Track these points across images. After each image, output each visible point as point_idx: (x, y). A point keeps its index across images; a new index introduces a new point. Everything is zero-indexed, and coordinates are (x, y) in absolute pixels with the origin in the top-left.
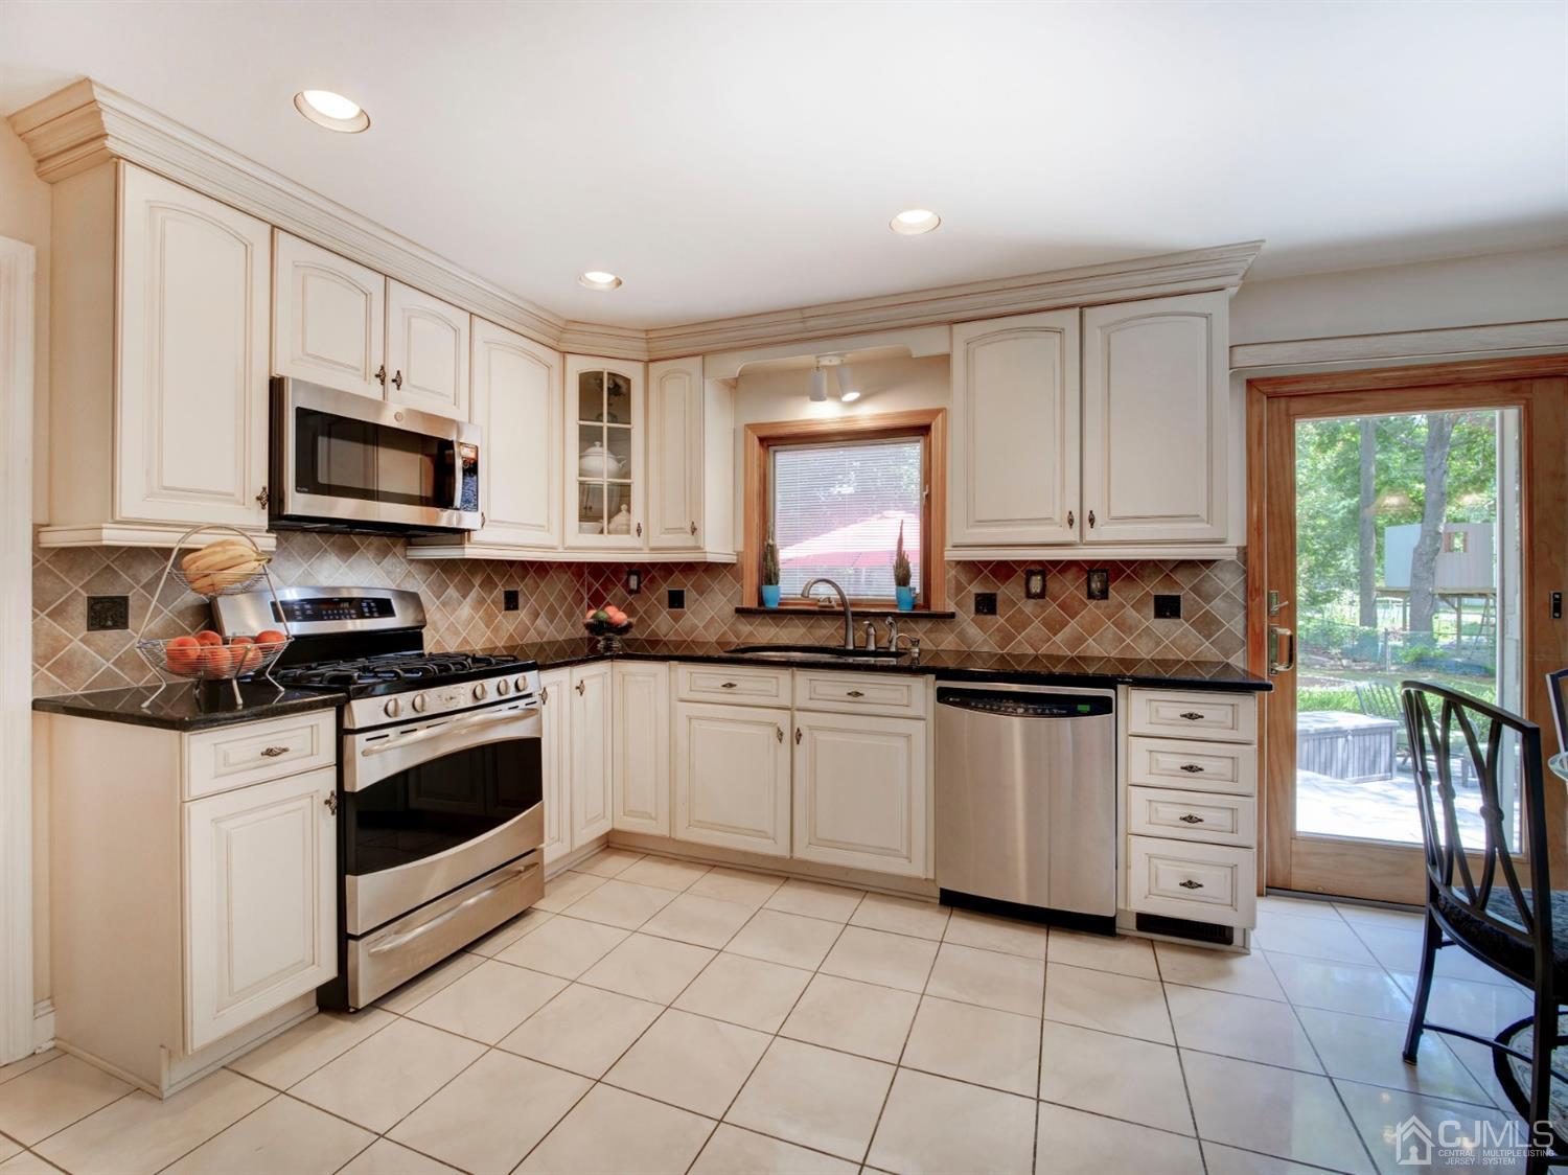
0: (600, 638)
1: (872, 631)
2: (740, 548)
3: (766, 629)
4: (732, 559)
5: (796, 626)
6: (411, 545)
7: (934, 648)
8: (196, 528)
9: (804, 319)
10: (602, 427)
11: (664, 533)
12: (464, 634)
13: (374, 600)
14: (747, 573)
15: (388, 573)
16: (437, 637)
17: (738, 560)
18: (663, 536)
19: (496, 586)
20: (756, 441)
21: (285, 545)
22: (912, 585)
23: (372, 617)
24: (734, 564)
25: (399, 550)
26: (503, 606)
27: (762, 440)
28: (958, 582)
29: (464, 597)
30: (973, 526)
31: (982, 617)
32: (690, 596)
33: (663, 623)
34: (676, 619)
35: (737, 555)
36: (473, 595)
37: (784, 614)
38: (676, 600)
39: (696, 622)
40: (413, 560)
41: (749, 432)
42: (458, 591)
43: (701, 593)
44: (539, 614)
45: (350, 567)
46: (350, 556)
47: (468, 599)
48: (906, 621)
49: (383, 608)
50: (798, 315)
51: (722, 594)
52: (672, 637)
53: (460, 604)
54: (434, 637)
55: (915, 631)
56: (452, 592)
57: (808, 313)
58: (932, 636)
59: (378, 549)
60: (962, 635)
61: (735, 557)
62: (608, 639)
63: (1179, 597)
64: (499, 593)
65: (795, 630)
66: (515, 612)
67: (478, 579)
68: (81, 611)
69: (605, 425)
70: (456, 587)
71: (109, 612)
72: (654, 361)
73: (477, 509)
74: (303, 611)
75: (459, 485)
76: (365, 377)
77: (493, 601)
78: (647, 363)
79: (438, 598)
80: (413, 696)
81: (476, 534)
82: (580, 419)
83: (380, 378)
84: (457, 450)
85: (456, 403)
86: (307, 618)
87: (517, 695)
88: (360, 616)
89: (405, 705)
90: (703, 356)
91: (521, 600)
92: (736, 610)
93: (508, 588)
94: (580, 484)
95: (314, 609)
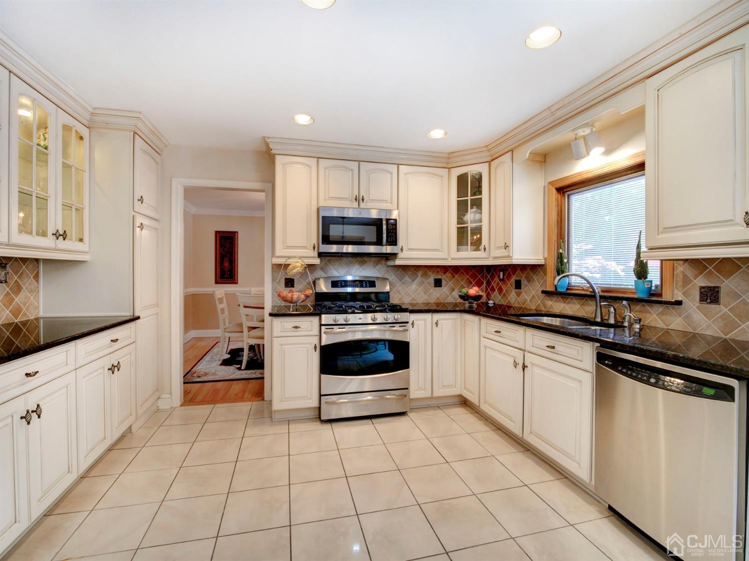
0: (467, 302)
1: (612, 310)
2: (546, 256)
3: (559, 304)
4: (542, 262)
5: (574, 303)
6: (388, 260)
7: (666, 328)
9: (553, 114)
10: (468, 200)
11: (498, 249)
12: (413, 296)
13: (368, 281)
14: (548, 270)
15: (379, 271)
16: (400, 297)
17: (545, 263)
18: (497, 251)
19: (430, 276)
20: (554, 191)
21: (340, 261)
22: (649, 277)
23: (366, 287)
24: (544, 265)
25: (383, 262)
26: (434, 285)
27: (558, 189)
28: (685, 277)
29: (413, 281)
30: (662, 232)
31: (706, 305)
32: (524, 282)
33: (513, 298)
34: (518, 295)
35: (545, 259)
36: (419, 279)
37: (568, 294)
38: (518, 285)
39: (526, 297)
40: (389, 266)
41: (550, 186)
42: (410, 278)
43: (529, 281)
44: (454, 289)
45: (363, 269)
46: (362, 266)
47: (415, 282)
48: (643, 305)
49: (372, 284)
50: (548, 112)
51: (538, 282)
52: (516, 305)
53: (411, 283)
54: (398, 296)
55: (650, 313)
56: (407, 278)
57: (553, 109)
58: (664, 318)
59: (374, 262)
60: (688, 318)
61: (544, 261)
62: (470, 303)
64: (431, 281)
65: (574, 305)
66: (440, 288)
67: (420, 274)
68: (283, 282)
69: (469, 198)
70: (409, 276)
71: (290, 283)
72: (492, 160)
73: (396, 245)
74: (341, 284)
75: (385, 235)
76: (351, 201)
77: (428, 283)
78: (489, 162)
79: (400, 281)
80: (344, 316)
81: (401, 255)
82: (458, 198)
83: (356, 199)
84: (384, 222)
85: (391, 203)
86: (342, 286)
87: (395, 321)
88: (362, 286)
89: (341, 318)
90: (512, 151)
91: (444, 283)
92: (543, 292)
93: (436, 277)
94: (458, 228)
95: (345, 284)
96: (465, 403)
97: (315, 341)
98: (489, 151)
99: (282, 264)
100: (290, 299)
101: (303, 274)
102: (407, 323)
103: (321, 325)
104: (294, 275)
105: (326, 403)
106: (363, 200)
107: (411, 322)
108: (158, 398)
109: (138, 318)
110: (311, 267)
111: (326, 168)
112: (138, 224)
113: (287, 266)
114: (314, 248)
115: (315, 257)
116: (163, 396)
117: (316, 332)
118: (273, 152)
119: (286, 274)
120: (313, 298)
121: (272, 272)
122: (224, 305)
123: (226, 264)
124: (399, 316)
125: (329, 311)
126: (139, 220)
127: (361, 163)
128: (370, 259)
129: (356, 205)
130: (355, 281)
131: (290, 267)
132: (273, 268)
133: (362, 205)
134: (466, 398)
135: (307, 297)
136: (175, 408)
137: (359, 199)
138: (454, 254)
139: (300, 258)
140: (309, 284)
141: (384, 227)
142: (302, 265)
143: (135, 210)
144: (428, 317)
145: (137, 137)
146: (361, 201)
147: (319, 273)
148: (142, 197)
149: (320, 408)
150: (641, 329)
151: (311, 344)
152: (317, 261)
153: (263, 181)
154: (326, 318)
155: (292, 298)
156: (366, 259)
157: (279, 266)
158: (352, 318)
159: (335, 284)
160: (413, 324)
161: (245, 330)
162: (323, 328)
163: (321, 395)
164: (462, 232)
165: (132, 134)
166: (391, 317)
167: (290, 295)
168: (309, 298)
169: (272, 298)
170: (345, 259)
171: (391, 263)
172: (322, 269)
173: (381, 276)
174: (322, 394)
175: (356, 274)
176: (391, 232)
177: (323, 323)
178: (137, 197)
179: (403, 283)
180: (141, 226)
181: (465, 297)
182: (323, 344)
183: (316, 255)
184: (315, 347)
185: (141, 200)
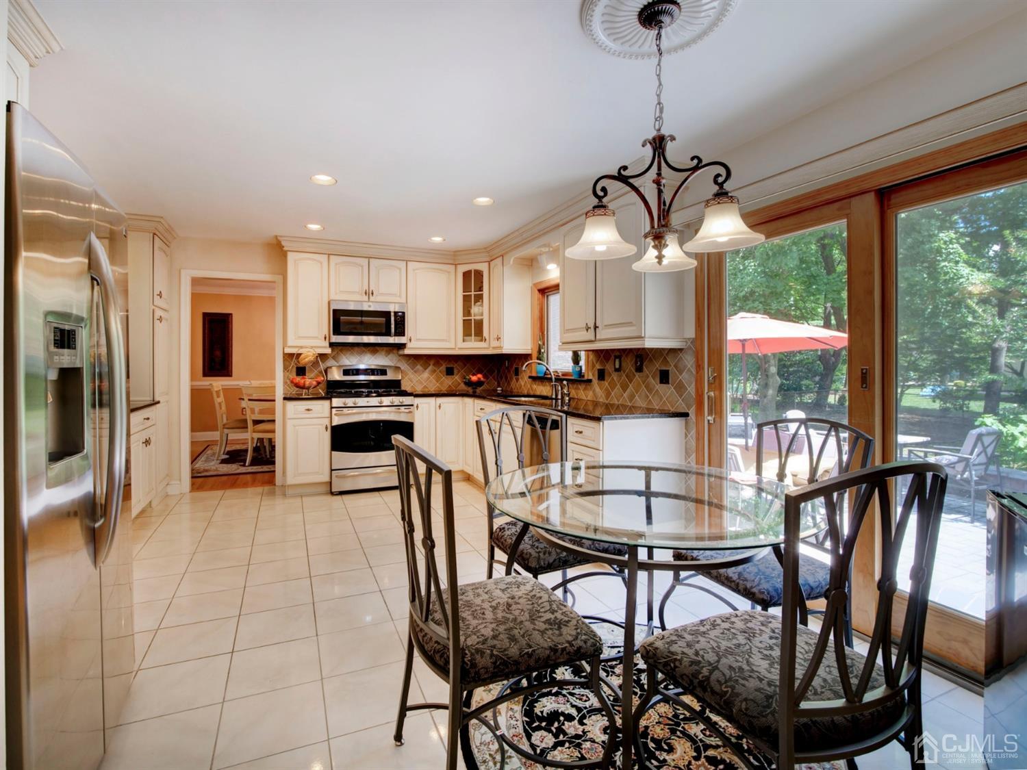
0: (471, 388)
1: (560, 388)
2: (531, 347)
3: (539, 387)
7: (586, 399)
8: (301, 347)
10: (475, 295)
12: (425, 384)
13: (380, 369)
14: (533, 358)
15: (390, 360)
19: (442, 365)
20: (537, 292)
21: (351, 351)
23: (378, 375)
25: (395, 351)
26: (445, 373)
27: (539, 291)
28: (593, 362)
29: (425, 369)
30: (566, 333)
31: (600, 382)
32: (520, 369)
33: (514, 384)
34: (517, 381)
36: (430, 368)
38: (517, 372)
39: (523, 383)
41: (534, 287)
42: (422, 367)
45: (375, 358)
46: (375, 355)
47: (427, 370)
48: (574, 384)
49: (383, 372)
52: (516, 390)
53: (423, 372)
55: (576, 389)
56: (419, 367)
59: (386, 351)
60: (595, 394)
62: (474, 388)
63: (668, 371)
64: (443, 368)
66: (452, 376)
67: (432, 363)
68: (295, 370)
69: (473, 293)
70: (421, 365)
71: (301, 371)
72: (492, 260)
73: (404, 335)
74: (353, 371)
75: (393, 326)
76: (361, 294)
77: (440, 371)
78: (489, 262)
79: (413, 369)
80: (353, 399)
81: (409, 345)
82: (464, 292)
83: (366, 293)
84: (392, 314)
85: (400, 296)
86: (353, 375)
87: (400, 404)
88: (373, 374)
89: (350, 401)
90: (503, 256)
91: (455, 371)
92: (530, 377)
93: (449, 366)
94: (464, 320)
95: (357, 372)
96: (469, 480)
97: (327, 422)
98: (488, 252)
99: (294, 354)
100: (302, 385)
101: (315, 364)
102: (412, 405)
103: (332, 408)
104: (306, 364)
105: (337, 476)
106: (372, 294)
107: (415, 406)
108: (167, 485)
109: (158, 402)
110: (323, 357)
111: (336, 264)
112: (157, 316)
113: (299, 355)
114: (325, 338)
115: (325, 347)
116: (173, 482)
117: (327, 414)
118: (285, 249)
119: (298, 362)
120: (323, 385)
121: (284, 361)
122: (221, 399)
123: (218, 353)
124: (404, 400)
125: (340, 395)
126: (158, 313)
127: (371, 260)
128: (382, 348)
129: (366, 298)
130: (367, 370)
131: (302, 356)
132: (284, 357)
133: (372, 298)
134: (469, 475)
135: (319, 383)
136: (185, 494)
137: (369, 293)
138: (461, 344)
139: (312, 347)
140: (321, 372)
141: (393, 319)
142: (314, 354)
143: (155, 304)
144: (432, 400)
145: (156, 237)
146: (371, 295)
147: (330, 362)
148: (160, 292)
149: (331, 483)
150: (569, 400)
151: (322, 425)
152: (328, 351)
153: (273, 273)
154: (336, 402)
155: (304, 384)
156: (378, 348)
157: (291, 355)
158: (362, 401)
159: (346, 372)
160: (417, 407)
161: (250, 424)
162: (334, 410)
163: (332, 470)
164: (467, 324)
165: (152, 235)
166: (397, 400)
167: (302, 381)
168: (320, 385)
169: (284, 386)
170: (356, 349)
171: (401, 352)
172: (334, 358)
173: (393, 365)
174: (333, 468)
175: (368, 363)
176: (399, 324)
177: (333, 405)
178: (157, 292)
179: (415, 372)
180: (160, 319)
181: (469, 383)
182: (334, 424)
183: (328, 345)
184: (327, 428)
185: (160, 295)
